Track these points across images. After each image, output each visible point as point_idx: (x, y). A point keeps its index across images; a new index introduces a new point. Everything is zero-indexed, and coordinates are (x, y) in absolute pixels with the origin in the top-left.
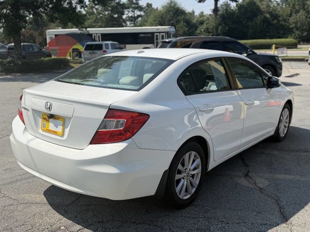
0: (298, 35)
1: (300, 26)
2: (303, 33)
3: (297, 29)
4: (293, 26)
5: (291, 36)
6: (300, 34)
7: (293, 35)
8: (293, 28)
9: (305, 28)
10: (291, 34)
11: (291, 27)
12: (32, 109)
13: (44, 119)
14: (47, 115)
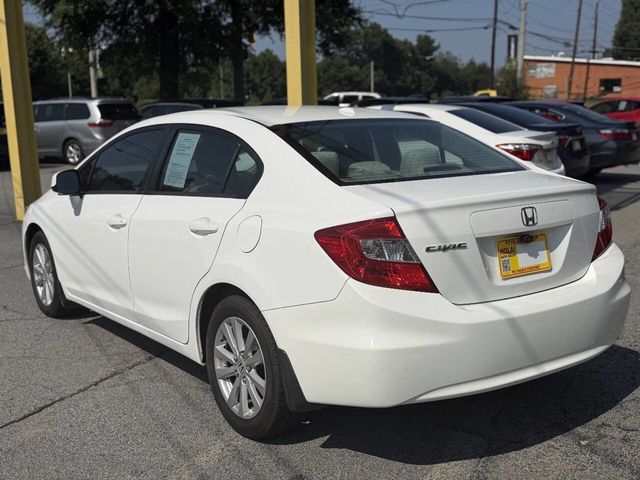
12: (477, 239)
13: (502, 251)
14: (507, 242)
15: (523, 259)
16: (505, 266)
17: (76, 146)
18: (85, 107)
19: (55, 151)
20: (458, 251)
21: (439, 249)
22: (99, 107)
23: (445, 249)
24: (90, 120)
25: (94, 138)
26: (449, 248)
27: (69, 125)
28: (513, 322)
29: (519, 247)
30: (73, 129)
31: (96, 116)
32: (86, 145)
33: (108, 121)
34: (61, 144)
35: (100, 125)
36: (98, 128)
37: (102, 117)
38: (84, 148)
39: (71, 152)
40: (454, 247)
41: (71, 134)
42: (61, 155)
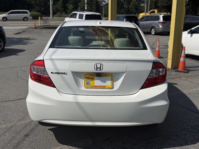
0: (38, 9)
1: (38, 4)
2: (41, 9)
3: (37, 5)
4: (34, 3)
5: (33, 10)
6: (39, 9)
7: (35, 9)
8: (33, 4)
9: (42, 4)
10: (33, 9)
11: (32, 3)
12: (72, 72)
13: (87, 78)
14: (90, 75)
15: (97, 82)
16: (88, 84)
17: (154, 29)
18: (159, 17)
19: (148, 30)
20: (63, 75)
21: (56, 73)
22: (163, 17)
23: (58, 73)
24: (159, 21)
25: (159, 27)
26: (60, 73)
27: (153, 23)
28: (78, 104)
29: (96, 78)
30: (154, 23)
31: (161, 20)
32: (157, 29)
33: (165, 22)
34: (150, 28)
35: (162, 23)
36: (161, 24)
37: (163, 20)
38: (156, 30)
39: (153, 31)
40: (62, 73)
41: (153, 25)
42: (150, 32)
